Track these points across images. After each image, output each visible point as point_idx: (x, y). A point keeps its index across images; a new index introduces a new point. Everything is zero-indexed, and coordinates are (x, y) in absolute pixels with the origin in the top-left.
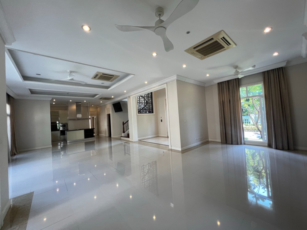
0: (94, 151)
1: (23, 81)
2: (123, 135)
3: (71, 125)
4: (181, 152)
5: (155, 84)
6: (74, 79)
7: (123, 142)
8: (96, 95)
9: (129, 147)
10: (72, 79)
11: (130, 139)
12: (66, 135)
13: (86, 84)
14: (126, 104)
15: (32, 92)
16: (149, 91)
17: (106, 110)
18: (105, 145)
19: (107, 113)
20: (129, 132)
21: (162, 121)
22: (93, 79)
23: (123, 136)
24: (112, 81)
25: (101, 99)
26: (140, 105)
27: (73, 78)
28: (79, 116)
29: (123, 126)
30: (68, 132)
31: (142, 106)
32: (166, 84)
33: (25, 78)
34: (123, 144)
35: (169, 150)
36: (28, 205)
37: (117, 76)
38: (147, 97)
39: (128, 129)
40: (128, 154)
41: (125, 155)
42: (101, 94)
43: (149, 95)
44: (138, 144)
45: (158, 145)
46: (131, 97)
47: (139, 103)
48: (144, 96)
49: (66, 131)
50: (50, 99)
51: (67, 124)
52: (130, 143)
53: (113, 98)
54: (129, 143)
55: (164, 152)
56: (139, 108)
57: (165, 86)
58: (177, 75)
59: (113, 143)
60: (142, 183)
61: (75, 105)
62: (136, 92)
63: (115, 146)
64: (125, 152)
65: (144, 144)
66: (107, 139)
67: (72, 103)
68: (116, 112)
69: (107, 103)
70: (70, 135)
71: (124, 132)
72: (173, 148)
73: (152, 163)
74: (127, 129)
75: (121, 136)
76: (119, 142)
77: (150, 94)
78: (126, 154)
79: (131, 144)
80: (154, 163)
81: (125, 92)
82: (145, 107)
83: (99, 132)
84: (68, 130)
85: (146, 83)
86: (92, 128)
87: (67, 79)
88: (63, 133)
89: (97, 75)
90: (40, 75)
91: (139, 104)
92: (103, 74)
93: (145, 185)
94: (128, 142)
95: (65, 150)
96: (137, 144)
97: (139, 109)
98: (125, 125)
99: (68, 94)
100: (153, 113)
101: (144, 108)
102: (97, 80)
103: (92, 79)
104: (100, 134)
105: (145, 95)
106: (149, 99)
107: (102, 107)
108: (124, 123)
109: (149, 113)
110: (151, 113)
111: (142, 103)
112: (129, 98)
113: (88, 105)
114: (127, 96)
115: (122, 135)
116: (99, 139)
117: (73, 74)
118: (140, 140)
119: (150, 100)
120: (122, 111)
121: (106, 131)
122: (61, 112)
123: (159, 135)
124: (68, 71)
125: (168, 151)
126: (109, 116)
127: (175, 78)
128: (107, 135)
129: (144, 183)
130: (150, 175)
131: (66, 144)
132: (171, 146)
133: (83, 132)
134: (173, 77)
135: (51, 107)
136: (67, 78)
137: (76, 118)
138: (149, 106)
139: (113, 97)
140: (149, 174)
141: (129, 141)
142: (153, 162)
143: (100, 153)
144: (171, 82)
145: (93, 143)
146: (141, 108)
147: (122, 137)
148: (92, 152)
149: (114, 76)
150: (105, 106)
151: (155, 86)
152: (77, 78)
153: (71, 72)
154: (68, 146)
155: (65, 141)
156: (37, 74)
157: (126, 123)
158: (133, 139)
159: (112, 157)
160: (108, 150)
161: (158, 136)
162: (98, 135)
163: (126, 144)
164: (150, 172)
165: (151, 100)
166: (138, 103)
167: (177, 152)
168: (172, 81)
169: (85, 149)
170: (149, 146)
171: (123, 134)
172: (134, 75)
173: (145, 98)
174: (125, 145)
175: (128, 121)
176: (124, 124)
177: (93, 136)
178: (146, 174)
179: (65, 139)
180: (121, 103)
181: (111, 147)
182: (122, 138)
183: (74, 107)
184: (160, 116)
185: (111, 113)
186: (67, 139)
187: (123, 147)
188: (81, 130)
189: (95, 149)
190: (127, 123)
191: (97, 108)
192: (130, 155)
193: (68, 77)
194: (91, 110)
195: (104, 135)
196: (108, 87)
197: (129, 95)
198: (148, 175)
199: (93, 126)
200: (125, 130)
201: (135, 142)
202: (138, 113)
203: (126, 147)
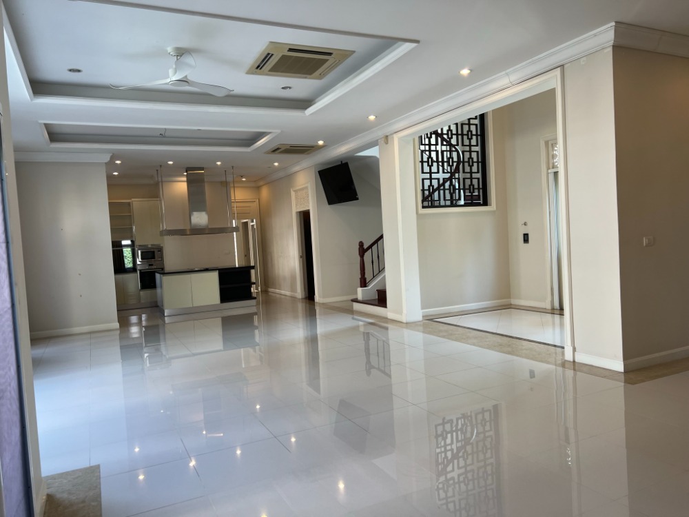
0: (251, 350)
1: (32, 100)
2: (360, 293)
3: (173, 253)
4: (622, 377)
5: (507, 74)
6: (190, 78)
7: (361, 322)
8: (260, 135)
9: (386, 344)
10: (184, 81)
11: (388, 312)
12: (158, 290)
13: (229, 96)
14: (371, 167)
15: (55, 135)
16: (474, 110)
17: (293, 194)
18: (293, 332)
19: (296, 208)
20: (384, 281)
21: (526, 238)
22: (253, 73)
23: (360, 297)
24: (321, 77)
25: (274, 151)
26: (431, 173)
27: (186, 76)
28: (200, 219)
29: (359, 258)
30: (166, 279)
31: (441, 176)
32: (558, 72)
33: (39, 86)
34: (362, 329)
35: (564, 364)
36: (93, 504)
37: (346, 54)
38: (462, 135)
39: (381, 270)
40: (379, 369)
41: (369, 373)
42: (279, 131)
43: (469, 124)
44: (424, 332)
45: (509, 343)
46: (396, 138)
47: (425, 164)
48: (449, 130)
49: (158, 276)
50: (106, 158)
51: (160, 250)
52: (390, 326)
53: (321, 147)
54: (387, 329)
55: (532, 374)
56: (427, 183)
57: (552, 81)
58: (616, 22)
59: (323, 326)
60: (438, 489)
61: (185, 179)
62: (417, 115)
63: (328, 336)
64: (368, 362)
65: (449, 336)
66: (300, 307)
67: (175, 171)
68: (331, 202)
69: (296, 168)
70: (172, 290)
71: (364, 283)
72: (581, 358)
73: (480, 417)
74: (376, 271)
75: (353, 297)
76: (345, 322)
77: (477, 122)
78: (374, 371)
79: (393, 333)
80: (487, 415)
81: (372, 118)
82: (450, 179)
83: (268, 281)
84: (163, 269)
85: (465, 72)
86: (243, 264)
87: (168, 80)
88: (148, 280)
89: (268, 57)
90: (79, 71)
91: (427, 169)
92: (290, 50)
93: (447, 498)
94: (382, 324)
95: (158, 340)
96: (418, 331)
97: (426, 187)
98: (368, 255)
99: (162, 138)
100: (485, 203)
101: (447, 185)
102: (267, 75)
103: (248, 73)
104: (271, 290)
105: (453, 128)
106: (470, 146)
107: (280, 183)
108: (365, 246)
109: (466, 205)
110: (479, 205)
111: (437, 161)
112: (387, 143)
113: (230, 179)
114: (378, 133)
115: (356, 293)
116: (270, 305)
117: (189, 60)
118: (430, 319)
119: (473, 149)
120: (357, 199)
121: (293, 278)
122: (137, 203)
123: (514, 302)
124: (169, 49)
125: (560, 369)
126: (305, 217)
127: (606, 35)
128: (299, 292)
129: (446, 492)
130: (469, 461)
131: (160, 322)
132: (574, 350)
133: (214, 277)
134: (595, 35)
135: (109, 186)
136: (168, 77)
137: (188, 227)
138: (471, 173)
139: (321, 143)
140: (465, 460)
141: (387, 318)
142: (483, 411)
143: (274, 359)
144: (582, 62)
145: (246, 320)
146: (435, 183)
147: (356, 301)
148: (245, 355)
149: (330, 54)
150: (290, 177)
151: (504, 82)
152: (202, 73)
153: (181, 53)
154: (166, 325)
155: (156, 308)
156: (70, 70)
157: (370, 247)
158: (401, 313)
159: (318, 377)
160: (301, 351)
161: (509, 307)
162: (265, 291)
163: (372, 330)
164: (469, 448)
165: (478, 149)
166: (422, 162)
167: (605, 377)
168: (590, 55)
169: (225, 339)
170: (474, 345)
171: (360, 290)
172: (417, 42)
173: (454, 141)
174: (367, 336)
175: (381, 237)
176: (362, 251)
177: (249, 296)
178: (455, 456)
179: (156, 302)
180: (351, 166)
181: (312, 341)
182: (356, 306)
183: (180, 186)
184: (522, 217)
185: (311, 207)
186: (162, 302)
187: (361, 343)
188: (207, 270)
189: (254, 345)
190: (375, 247)
191: (258, 188)
192: (390, 376)
193: (171, 72)
194: (239, 195)
195: (288, 293)
196: (303, 104)
197: (387, 131)
198: (462, 463)
199: (247, 255)
200: (368, 276)
201: (408, 325)
202: (423, 207)
203: (372, 342)
